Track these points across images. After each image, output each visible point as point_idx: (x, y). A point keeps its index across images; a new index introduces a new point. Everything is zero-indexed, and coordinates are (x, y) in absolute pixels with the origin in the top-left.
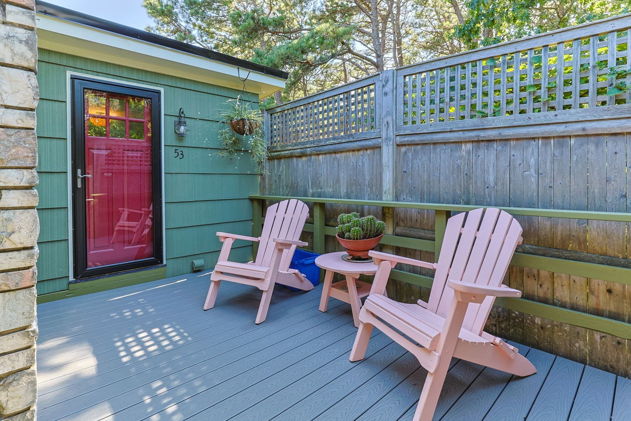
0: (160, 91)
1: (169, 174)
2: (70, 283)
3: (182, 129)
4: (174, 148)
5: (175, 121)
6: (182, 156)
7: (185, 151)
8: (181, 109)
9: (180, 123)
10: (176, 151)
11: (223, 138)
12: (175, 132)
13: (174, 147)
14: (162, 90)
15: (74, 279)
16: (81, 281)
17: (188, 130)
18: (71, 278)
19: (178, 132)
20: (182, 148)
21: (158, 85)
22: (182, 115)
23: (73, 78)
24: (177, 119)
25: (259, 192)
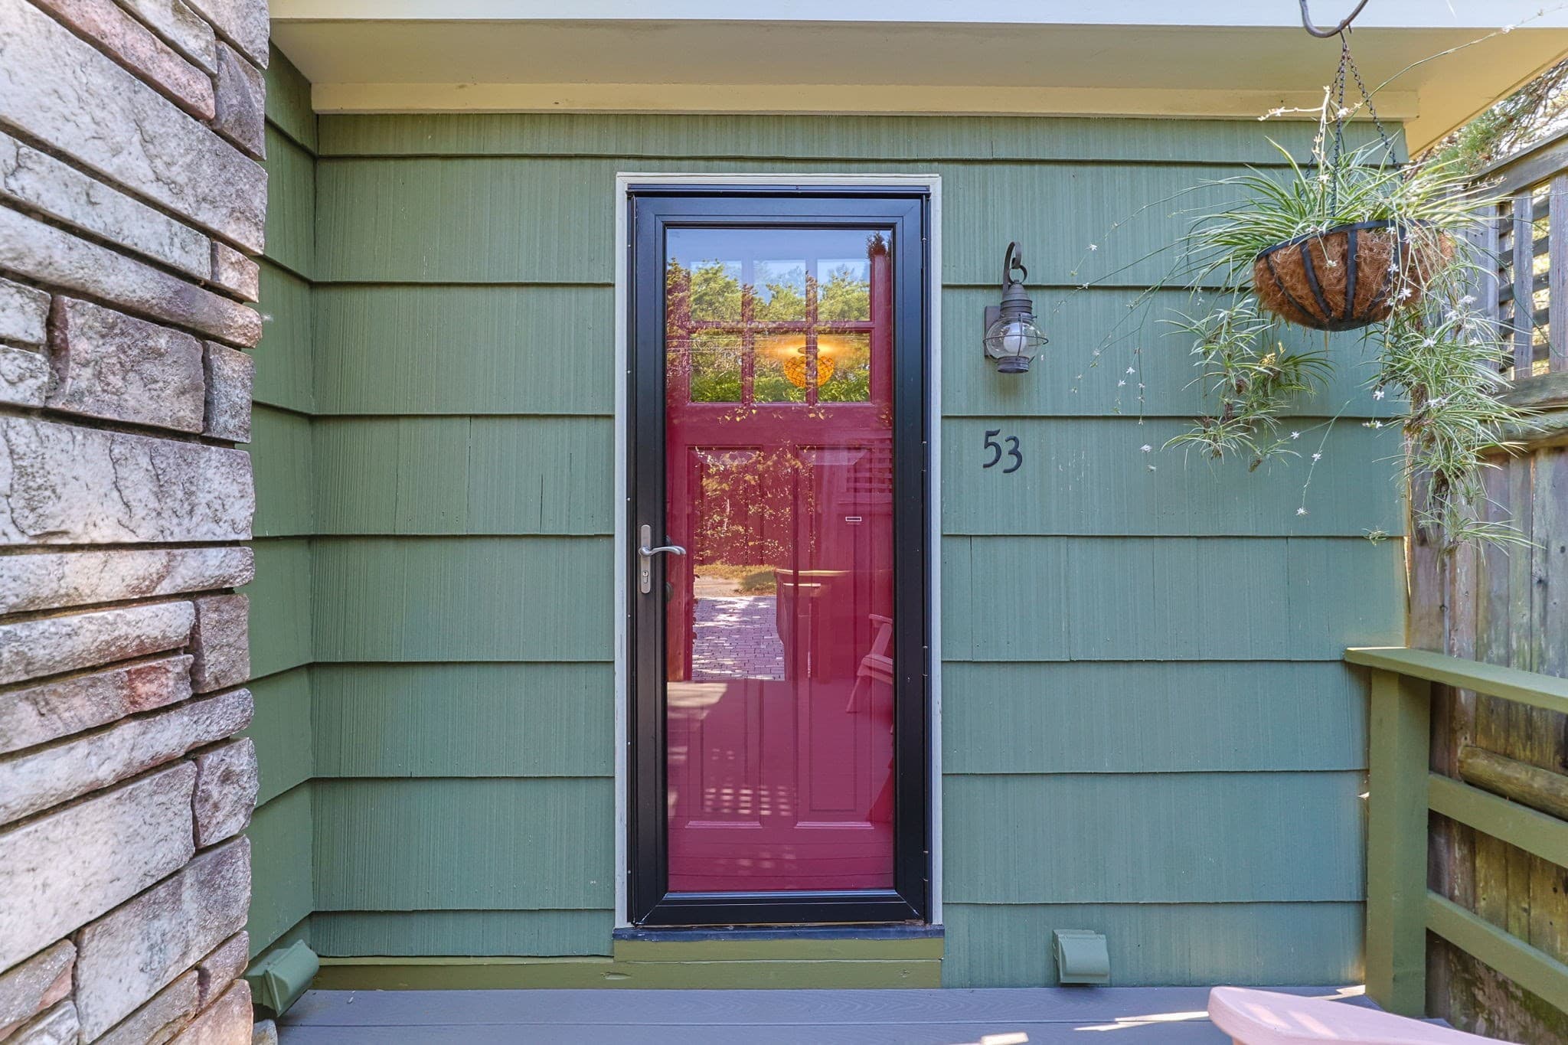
0: (927, 187)
1: (958, 540)
2: (617, 935)
3: (1015, 337)
4: (982, 428)
5: (986, 309)
6: (1015, 459)
7: (1030, 437)
8: (1012, 245)
9: (1005, 313)
10: (991, 439)
11: (1217, 357)
12: (988, 357)
13: (979, 422)
14: (933, 182)
15: (630, 925)
16: (649, 937)
17: (1038, 340)
18: (621, 921)
19: (997, 353)
20: (1016, 423)
21: (920, 165)
22: (1016, 274)
23: (636, 194)
24: (994, 299)
25: (1402, 633)
